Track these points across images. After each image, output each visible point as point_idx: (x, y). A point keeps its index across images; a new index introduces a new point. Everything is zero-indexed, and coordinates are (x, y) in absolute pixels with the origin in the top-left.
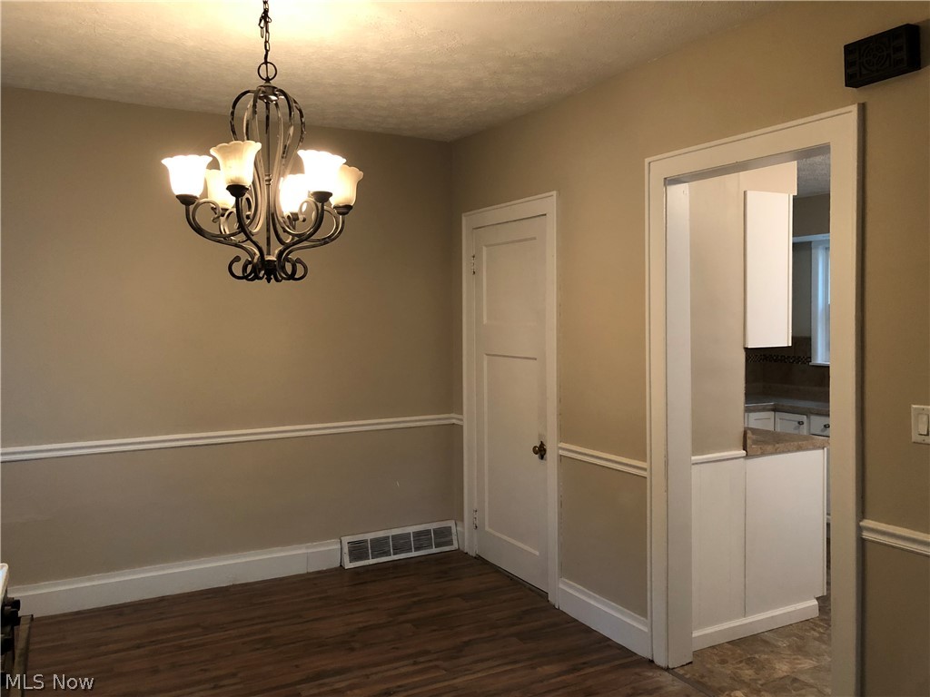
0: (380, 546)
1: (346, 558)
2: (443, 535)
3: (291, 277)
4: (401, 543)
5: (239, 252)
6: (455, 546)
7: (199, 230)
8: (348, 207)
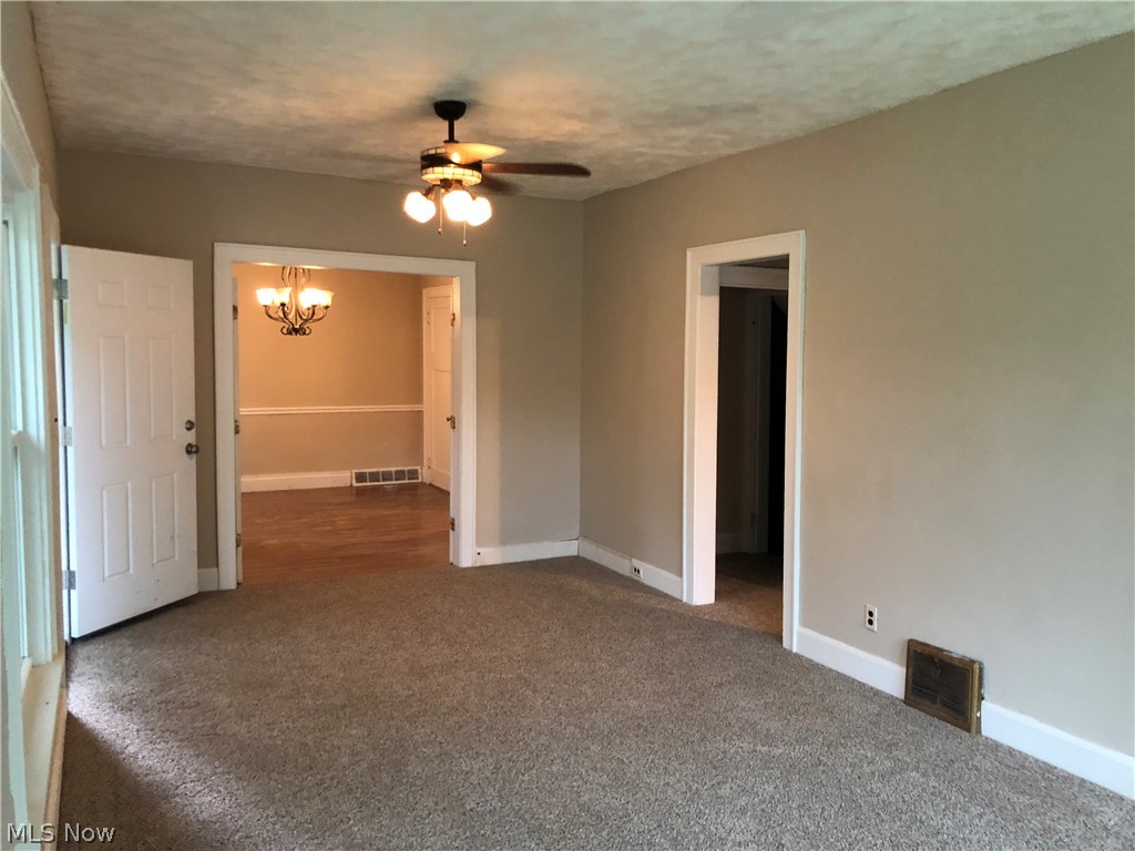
0: (374, 477)
1: (354, 481)
2: (413, 474)
3: (304, 333)
4: (387, 476)
5: (284, 324)
6: (420, 480)
7: (270, 317)
8: (327, 307)
